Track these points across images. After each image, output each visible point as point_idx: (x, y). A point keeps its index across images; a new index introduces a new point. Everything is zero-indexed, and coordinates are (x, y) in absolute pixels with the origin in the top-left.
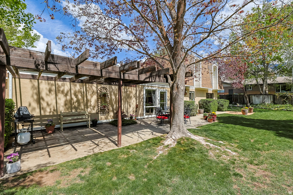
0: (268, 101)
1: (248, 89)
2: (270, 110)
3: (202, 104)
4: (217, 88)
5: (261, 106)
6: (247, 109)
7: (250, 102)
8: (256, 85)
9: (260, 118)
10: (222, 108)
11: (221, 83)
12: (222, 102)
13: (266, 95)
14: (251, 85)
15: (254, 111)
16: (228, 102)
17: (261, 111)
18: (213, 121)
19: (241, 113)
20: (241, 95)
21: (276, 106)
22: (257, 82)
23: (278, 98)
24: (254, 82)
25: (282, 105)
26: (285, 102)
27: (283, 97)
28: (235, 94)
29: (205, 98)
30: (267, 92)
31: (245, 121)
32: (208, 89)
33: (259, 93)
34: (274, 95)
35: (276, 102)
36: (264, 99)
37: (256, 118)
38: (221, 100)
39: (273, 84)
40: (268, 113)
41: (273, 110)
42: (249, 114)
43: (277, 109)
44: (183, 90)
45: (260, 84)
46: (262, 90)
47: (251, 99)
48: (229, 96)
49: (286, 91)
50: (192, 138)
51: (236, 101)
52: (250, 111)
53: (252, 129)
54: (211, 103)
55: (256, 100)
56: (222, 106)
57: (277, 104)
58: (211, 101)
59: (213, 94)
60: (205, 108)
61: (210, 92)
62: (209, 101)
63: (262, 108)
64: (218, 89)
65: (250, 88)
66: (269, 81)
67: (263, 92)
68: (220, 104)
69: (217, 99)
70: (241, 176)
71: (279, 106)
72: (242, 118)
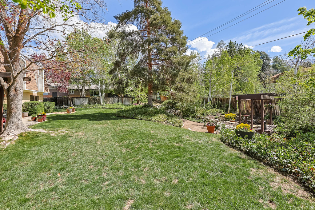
0: (85, 102)
1: (71, 92)
2: (86, 108)
3: (26, 107)
4: (43, 90)
5: (81, 107)
6: (70, 109)
7: (72, 104)
8: (77, 90)
9: (80, 114)
10: (48, 110)
11: (47, 86)
12: (48, 104)
13: (84, 98)
14: (74, 89)
15: (76, 111)
16: (54, 104)
17: (80, 110)
18: (43, 120)
19: (66, 113)
20: (66, 98)
21: (90, 105)
22: (78, 88)
23: (91, 99)
24: (76, 87)
25: (94, 105)
26: (95, 102)
27: (94, 99)
28: (59, 97)
29: (29, 101)
30: (85, 95)
31: (70, 117)
32: (33, 91)
33: (79, 96)
34: (89, 98)
35: (90, 103)
36: (83, 101)
37: (77, 115)
38: (47, 102)
39: (88, 90)
40: (85, 111)
41: (88, 109)
42: (72, 113)
43: (90, 107)
44: (22, 93)
45: (80, 89)
46: (82, 94)
47: (73, 101)
48: (54, 99)
49: (96, 95)
50: (32, 131)
51: (60, 103)
52: (73, 111)
53: (75, 120)
54: (37, 106)
55: (77, 102)
56: (49, 108)
57: (91, 104)
58: (37, 104)
59: (38, 96)
60: (30, 111)
61: (35, 94)
62: (35, 104)
63: (81, 108)
64: (44, 92)
65: (73, 91)
66: (86, 88)
67: (82, 96)
68: (46, 106)
69: (42, 101)
70: (72, 137)
71: (92, 105)
72: (68, 116)
